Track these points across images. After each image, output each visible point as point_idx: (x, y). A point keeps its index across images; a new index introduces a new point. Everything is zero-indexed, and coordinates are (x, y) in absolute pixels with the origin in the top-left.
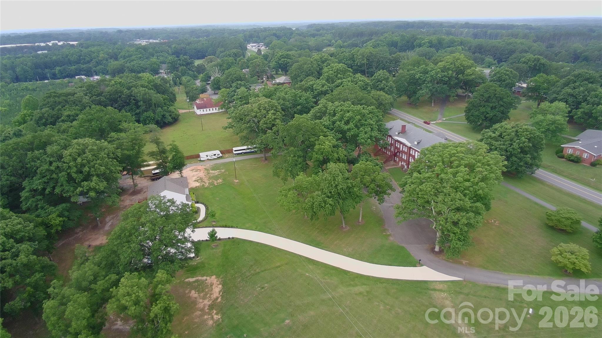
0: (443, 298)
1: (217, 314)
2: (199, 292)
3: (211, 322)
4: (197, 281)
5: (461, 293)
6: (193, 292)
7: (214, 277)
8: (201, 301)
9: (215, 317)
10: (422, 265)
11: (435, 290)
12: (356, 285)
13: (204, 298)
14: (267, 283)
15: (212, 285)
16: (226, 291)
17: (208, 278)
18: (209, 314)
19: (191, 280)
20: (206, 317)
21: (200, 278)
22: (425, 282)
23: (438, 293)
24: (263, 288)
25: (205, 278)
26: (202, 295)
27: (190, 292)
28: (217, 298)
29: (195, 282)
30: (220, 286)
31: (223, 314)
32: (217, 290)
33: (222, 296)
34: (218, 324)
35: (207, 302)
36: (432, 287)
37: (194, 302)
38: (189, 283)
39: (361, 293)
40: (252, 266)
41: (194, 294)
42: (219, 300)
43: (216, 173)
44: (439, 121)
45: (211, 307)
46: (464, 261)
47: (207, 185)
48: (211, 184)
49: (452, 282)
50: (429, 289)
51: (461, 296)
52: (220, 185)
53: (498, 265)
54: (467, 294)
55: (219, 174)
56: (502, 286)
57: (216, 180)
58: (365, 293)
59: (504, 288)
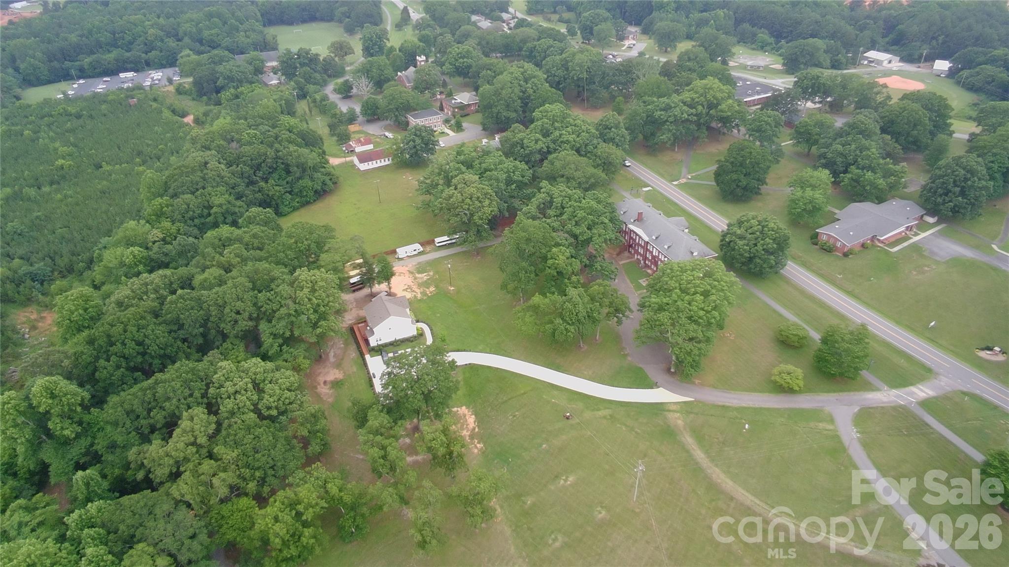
0: (676, 418)
1: (479, 443)
2: (455, 423)
3: (476, 451)
5: (691, 413)
7: (464, 408)
8: (460, 432)
9: (478, 445)
10: (658, 387)
11: (669, 411)
12: (599, 410)
13: (462, 429)
14: (517, 411)
15: (465, 416)
16: (480, 421)
17: (459, 409)
18: (472, 443)
20: (469, 446)
21: (451, 410)
22: (661, 403)
23: (672, 413)
24: (514, 416)
25: (456, 409)
26: (459, 426)
28: (474, 429)
30: (473, 416)
31: (484, 443)
32: (471, 420)
33: (478, 426)
34: (483, 452)
35: (466, 433)
36: (667, 408)
39: (605, 417)
40: (498, 394)
42: (477, 430)
43: (424, 277)
44: (683, 181)
45: (472, 437)
46: (697, 381)
47: (419, 296)
48: (424, 293)
49: (685, 402)
50: (664, 410)
51: (692, 416)
52: (434, 295)
53: (727, 384)
54: (697, 414)
55: (428, 279)
56: (727, 404)
57: (428, 288)
58: (609, 417)
59: (728, 407)
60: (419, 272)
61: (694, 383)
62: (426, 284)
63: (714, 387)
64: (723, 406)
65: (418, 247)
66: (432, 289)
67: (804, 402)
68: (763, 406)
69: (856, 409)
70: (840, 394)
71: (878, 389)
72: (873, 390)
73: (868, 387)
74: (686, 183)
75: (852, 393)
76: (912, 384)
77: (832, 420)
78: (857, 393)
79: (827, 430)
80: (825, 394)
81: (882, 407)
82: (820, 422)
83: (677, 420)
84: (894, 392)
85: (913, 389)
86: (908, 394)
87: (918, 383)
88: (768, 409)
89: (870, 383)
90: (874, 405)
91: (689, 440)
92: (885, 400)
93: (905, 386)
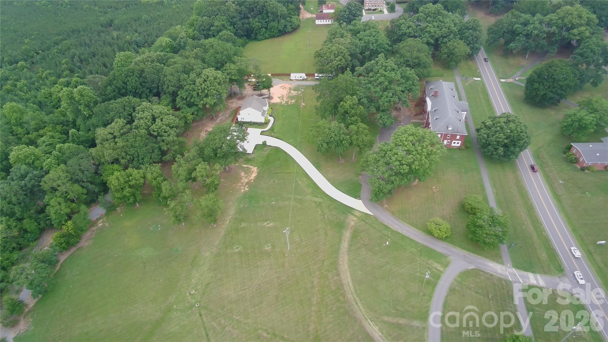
0: (352, 220)
1: (247, 188)
2: (245, 174)
3: (243, 191)
4: (247, 167)
5: (364, 221)
6: (243, 173)
7: (256, 168)
8: (244, 179)
10: (360, 199)
11: (353, 214)
12: (317, 197)
13: (246, 178)
14: (278, 180)
15: (253, 172)
16: (257, 178)
18: (244, 186)
19: (245, 166)
20: (242, 187)
21: (249, 166)
22: (352, 208)
23: (353, 216)
24: (274, 182)
25: (252, 167)
26: (246, 175)
27: (241, 172)
28: (252, 180)
29: (246, 168)
30: (256, 174)
31: (250, 189)
32: (254, 175)
33: (254, 180)
34: (245, 193)
35: (246, 180)
36: (353, 213)
37: (241, 179)
38: (244, 167)
39: (316, 202)
40: (277, 168)
41: (243, 174)
42: (252, 181)
43: (294, 93)
44: (510, 80)
45: (247, 183)
46: (386, 206)
47: (284, 103)
48: (287, 102)
49: (366, 214)
50: (350, 213)
51: (363, 223)
52: (292, 105)
53: (402, 216)
54: (367, 223)
55: (295, 95)
56: (390, 226)
57: (291, 100)
58: (318, 203)
59: (389, 228)
60: (294, 90)
61: (383, 206)
62: (292, 98)
63: (393, 213)
64: (386, 226)
65: (303, 75)
66: (293, 101)
67: (440, 247)
68: (410, 237)
69: (471, 267)
70: (471, 253)
71: (502, 263)
72: (497, 262)
73: (497, 258)
74: (510, 83)
75: (480, 257)
76: (533, 272)
77: (446, 265)
78: (483, 258)
79: (436, 269)
80: (460, 249)
81: (492, 275)
82: (438, 262)
83: (352, 221)
84: (514, 270)
85: (531, 275)
86: (522, 276)
87: (539, 273)
88: (412, 240)
89: (500, 257)
90: (487, 271)
91: (347, 234)
92: (500, 271)
93: (526, 270)
